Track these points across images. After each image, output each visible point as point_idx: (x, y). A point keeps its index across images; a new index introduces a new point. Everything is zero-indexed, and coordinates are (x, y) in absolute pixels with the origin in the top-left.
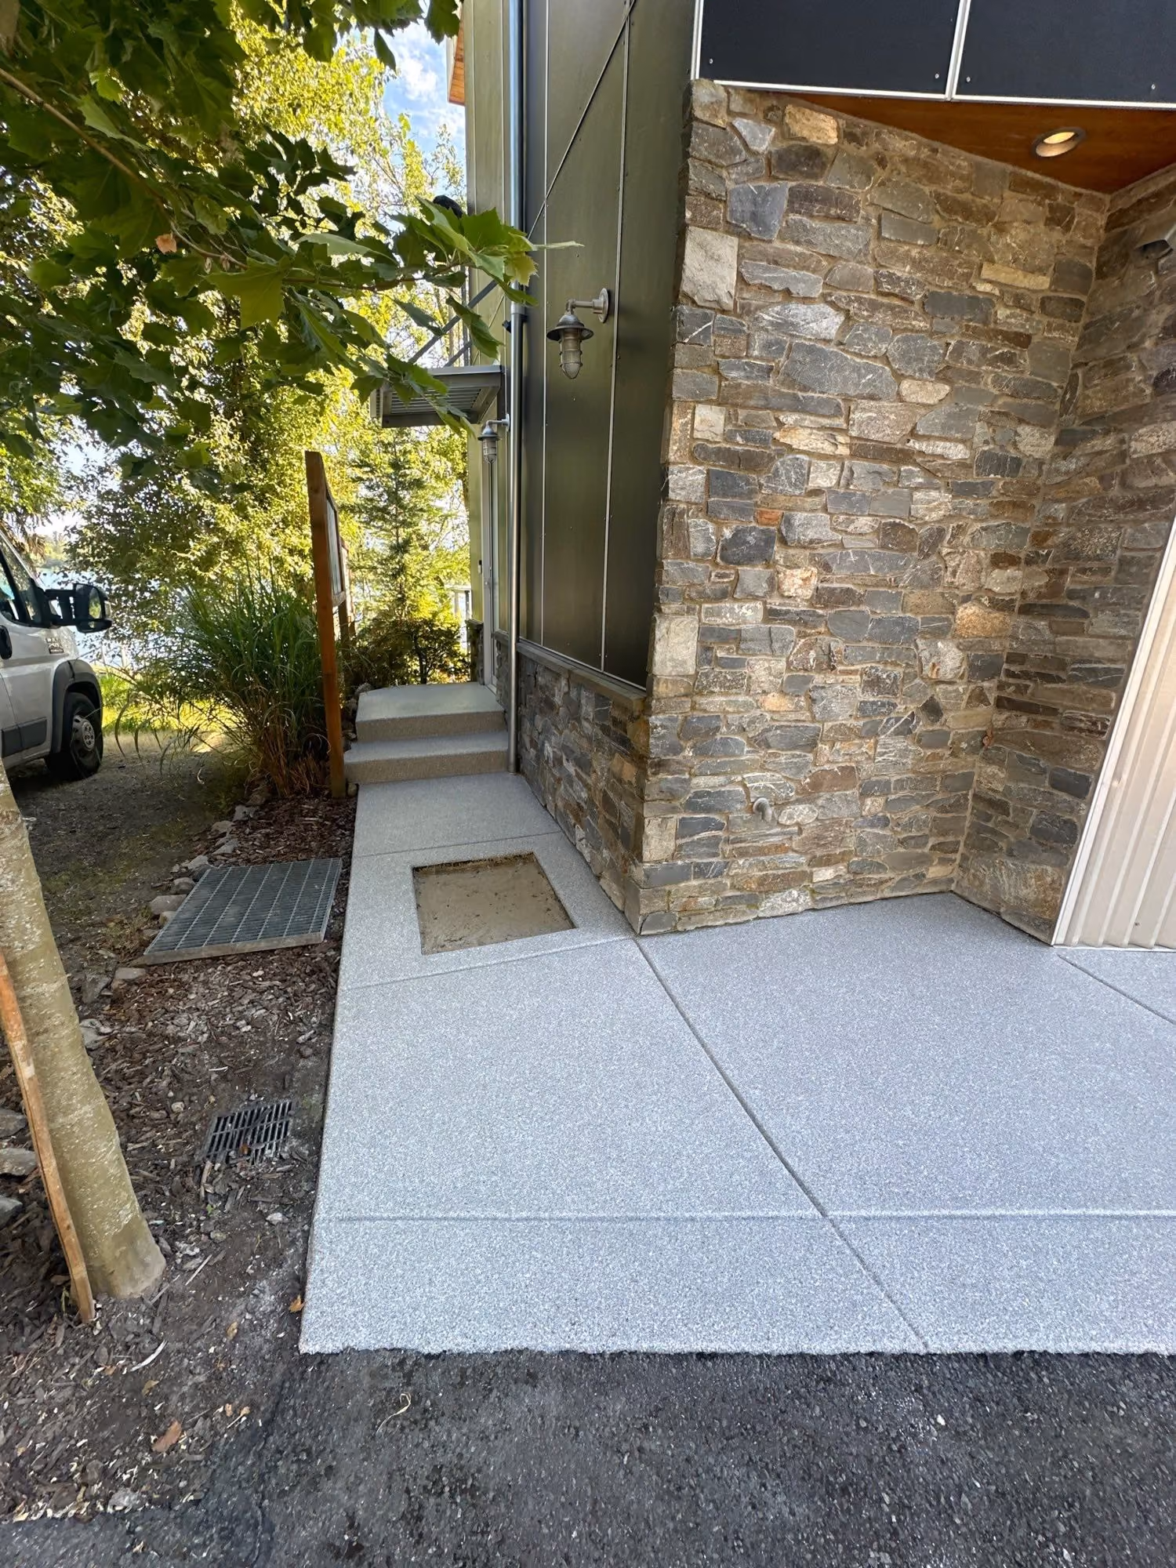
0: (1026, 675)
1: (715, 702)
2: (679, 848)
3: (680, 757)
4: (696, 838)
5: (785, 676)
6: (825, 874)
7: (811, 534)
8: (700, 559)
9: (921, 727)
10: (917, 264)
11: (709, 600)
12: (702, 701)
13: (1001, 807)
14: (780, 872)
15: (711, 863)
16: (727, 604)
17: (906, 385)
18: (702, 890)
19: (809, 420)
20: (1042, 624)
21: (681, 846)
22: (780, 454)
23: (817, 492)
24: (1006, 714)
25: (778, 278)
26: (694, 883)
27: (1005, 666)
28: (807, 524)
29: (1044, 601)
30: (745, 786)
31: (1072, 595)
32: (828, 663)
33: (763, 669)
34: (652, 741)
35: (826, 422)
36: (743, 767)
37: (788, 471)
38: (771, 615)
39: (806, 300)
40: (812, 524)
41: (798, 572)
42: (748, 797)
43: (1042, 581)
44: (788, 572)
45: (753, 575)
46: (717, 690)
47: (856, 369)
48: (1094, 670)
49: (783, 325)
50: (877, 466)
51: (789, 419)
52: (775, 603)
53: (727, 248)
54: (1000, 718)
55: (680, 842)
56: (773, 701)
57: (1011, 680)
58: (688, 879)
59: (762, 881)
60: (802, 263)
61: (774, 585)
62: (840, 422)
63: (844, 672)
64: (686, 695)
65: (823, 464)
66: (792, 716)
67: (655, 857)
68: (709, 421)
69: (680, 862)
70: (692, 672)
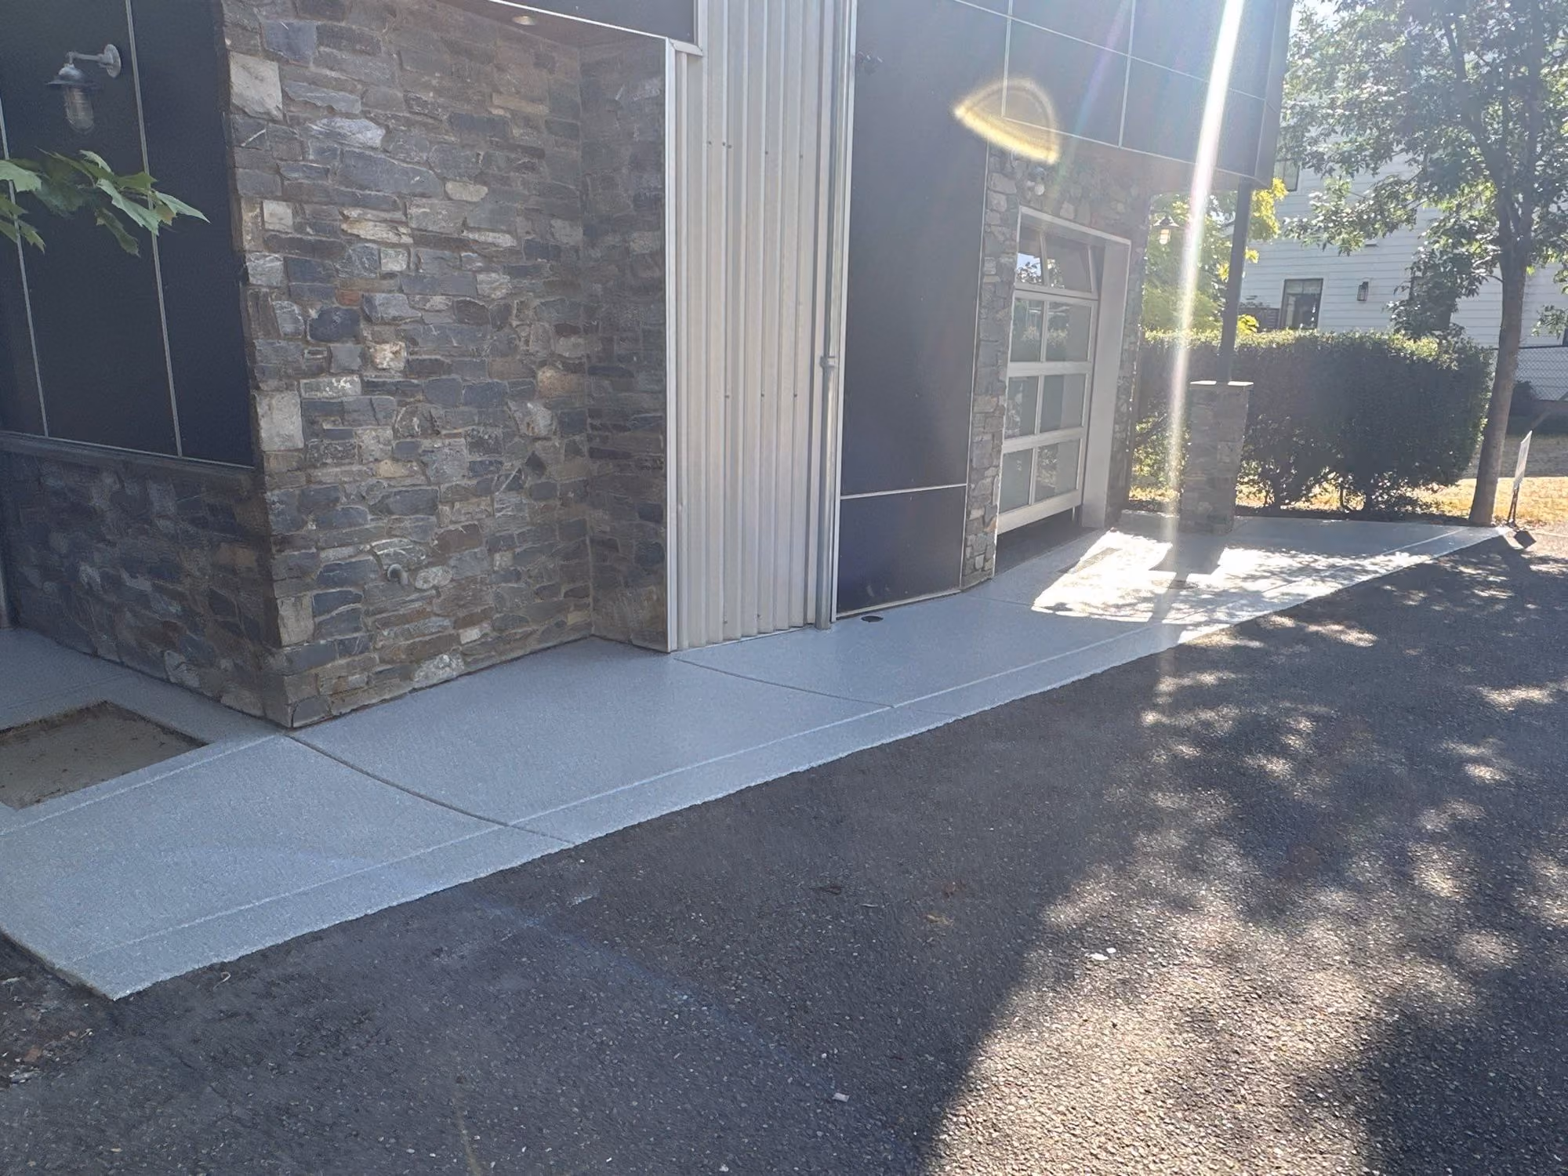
0: (604, 427)
1: (329, 474)
2: (318, 627)
3: (303, 532)
4: (334, 613)
5: (394, 443)
6: (471, 634)
7: (393, 312)
8: (289, 337)
9: (529, 482)
10: (439, 92)
11: (305, 375)
12: (318, 473)
13: (611, 546)
14: (428, 638)
15: (356, 638)
16: (323, 379)
17: (449, 186)
18: (351, 668)
19: (370, 214)
20: (606, 383)
21: (320, 623)
22: (350, 243)
23: (391, 275)
24: (598, 463)
25: (318, 95)
26: (342, 662)
27: (589, 420)
28: (386, 304)
29: (602, 364)
30: (375, 555)
31: (621, 359)
32: (432, 429)
33: (371, 438)
34: (271, 517)
35: (387, 216)
36: (369, 536)
37: (360, 259)
38: (369, 387)
39: (348, 116)
40: (391, 304)
41: (387, 347)
42: (381, 566)
43: (598, 348)
44: (378, 347)
45: (344, 350)
46: (329, 461)
47: (405, 172)
48: (645, 419)
49: (332, 134)
50: (439, 253)
51: (354, 213)
52: (371, 375)
53: (270, 71)
54: (595, 467)
55: (317, 620)
56: (387, 468)
57: (596, 433)
58: (333, 659)
59: (411, 650)
60: (339, 86)
61: (367, 360)
62: (398, 215)
63: (448, 436)
64: (298, 469)
65: (391, 251)
66: (408, 481)
67: (294, 640)
68: (277, 214)
69: (322, 642)
70: (301, 445)
